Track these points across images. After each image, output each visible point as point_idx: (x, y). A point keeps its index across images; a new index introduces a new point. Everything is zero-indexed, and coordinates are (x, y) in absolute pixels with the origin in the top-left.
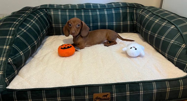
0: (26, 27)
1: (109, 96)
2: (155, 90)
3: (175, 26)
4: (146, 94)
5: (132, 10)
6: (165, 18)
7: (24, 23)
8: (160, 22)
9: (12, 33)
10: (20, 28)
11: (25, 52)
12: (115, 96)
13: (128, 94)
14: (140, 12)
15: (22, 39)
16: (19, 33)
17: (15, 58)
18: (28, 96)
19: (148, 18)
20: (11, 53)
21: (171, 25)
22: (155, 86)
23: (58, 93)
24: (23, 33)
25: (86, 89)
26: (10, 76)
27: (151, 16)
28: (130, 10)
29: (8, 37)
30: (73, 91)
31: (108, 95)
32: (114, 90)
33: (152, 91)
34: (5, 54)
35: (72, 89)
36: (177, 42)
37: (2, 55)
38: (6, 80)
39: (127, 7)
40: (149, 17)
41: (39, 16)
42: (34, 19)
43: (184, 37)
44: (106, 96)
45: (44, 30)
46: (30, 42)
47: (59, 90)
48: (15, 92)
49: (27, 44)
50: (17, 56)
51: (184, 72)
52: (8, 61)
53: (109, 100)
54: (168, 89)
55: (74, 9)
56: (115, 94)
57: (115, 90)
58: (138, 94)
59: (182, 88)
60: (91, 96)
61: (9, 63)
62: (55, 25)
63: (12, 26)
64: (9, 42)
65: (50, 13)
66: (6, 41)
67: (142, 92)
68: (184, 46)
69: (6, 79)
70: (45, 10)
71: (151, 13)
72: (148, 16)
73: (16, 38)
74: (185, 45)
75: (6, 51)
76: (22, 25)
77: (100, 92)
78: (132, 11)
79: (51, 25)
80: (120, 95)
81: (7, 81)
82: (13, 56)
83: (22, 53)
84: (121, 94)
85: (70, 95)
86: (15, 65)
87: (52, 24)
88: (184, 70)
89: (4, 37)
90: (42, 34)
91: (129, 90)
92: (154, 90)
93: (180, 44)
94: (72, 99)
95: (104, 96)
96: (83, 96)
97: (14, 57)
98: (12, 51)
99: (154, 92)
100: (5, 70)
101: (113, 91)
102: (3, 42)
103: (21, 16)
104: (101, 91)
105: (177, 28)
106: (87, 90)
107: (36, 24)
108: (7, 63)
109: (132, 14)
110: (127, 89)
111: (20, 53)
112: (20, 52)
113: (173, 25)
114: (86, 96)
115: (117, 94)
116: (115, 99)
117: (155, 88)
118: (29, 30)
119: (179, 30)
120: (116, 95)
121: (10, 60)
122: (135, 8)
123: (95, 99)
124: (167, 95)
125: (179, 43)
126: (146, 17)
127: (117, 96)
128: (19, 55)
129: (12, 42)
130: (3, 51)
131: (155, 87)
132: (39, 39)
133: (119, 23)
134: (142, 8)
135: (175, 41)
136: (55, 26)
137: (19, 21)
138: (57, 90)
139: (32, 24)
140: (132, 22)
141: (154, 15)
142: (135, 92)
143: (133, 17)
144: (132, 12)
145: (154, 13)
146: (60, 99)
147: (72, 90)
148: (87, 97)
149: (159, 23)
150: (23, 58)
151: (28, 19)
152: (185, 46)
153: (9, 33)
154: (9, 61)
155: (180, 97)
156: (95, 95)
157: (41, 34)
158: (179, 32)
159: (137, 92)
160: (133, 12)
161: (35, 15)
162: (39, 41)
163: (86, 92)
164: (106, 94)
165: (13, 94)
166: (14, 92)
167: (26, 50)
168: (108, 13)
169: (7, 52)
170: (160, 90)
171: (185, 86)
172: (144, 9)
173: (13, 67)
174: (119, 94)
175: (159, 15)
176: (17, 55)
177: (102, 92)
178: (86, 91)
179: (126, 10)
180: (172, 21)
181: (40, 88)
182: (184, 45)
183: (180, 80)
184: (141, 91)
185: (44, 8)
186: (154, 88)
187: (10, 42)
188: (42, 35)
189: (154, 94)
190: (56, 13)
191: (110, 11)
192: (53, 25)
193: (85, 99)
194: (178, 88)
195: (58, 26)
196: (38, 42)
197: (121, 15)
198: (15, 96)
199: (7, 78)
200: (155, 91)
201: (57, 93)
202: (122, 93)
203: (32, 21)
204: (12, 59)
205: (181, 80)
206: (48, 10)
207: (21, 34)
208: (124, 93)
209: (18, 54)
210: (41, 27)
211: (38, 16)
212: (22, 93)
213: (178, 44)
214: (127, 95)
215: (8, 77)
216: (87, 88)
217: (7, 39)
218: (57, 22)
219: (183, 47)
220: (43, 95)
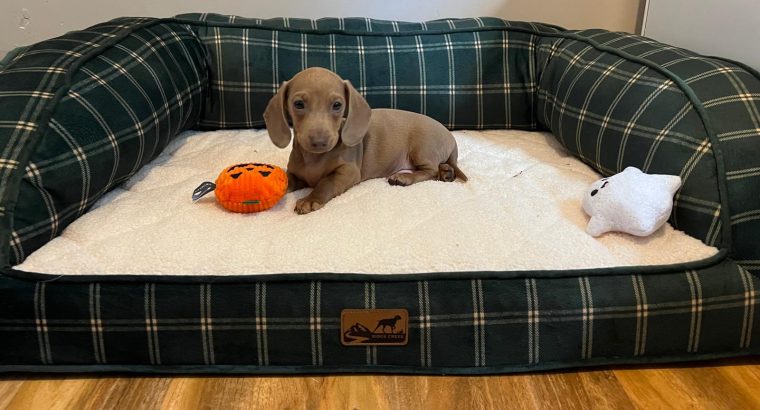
0: (110, 70)
1: (402, 326)
2: (588, 307)
3: (676, 82)
4: (553, 322)
5: (520, 42)
6: (639, 57)
7: (105, 59)
8: (621, 72)
9: (53, 83)
10: (84, 70)
11: (93, 153)
12: (428, 325)
13: (479, 319)
14: (552, 49)
15: (85, 103)
16: (79, 84)
17: (52, 168)
18: (91, 303)
19: (578, 65)
20: (40, 150)
21: (658, 80)
22: (586, 294)
23: (206, 298)
24: (93, 86)
25: (315, 293)
26: (31, 228)
27: (587, 58)
28: (514, 41)
29: (36, 94)
30: (264, 297)
31: (398, 318)
32: (424, 299)
33: (578, 311)
34: (18, 150)
35: (258, 286)
36: (678, 134)
37: (7, 150)
38: (14, 238)
39: (502, 30)
40: (582, 61)
41: (163, 44)
42: (142, 48)
43: (705, 116)
44: (392, 322)
45: (179, 97)
46: (119, 121)
47: (209, 287)
48: (43, 286)
49: (103, 124)
50: (62, 161)
51: (709, 245)
52: (26, 172)
53: (403, 340)
54: (643, 309)
55: (299, 32)
56: (428, 318)
57: (427, 303)
58: (521, 321)
59: (697, 305)
60: (331, 320)
61: (27, 181)
62: (224, 86)
63: (59, 61)
64: (39, 108)
65: (208, 38)
66: (28, 107)
67: (534, 317)
68: (705, 146)
69: (15, 234)
70: (188, 27)
71: (589, 48)
72: (577, 57)
73: (64, 99)
74: (709, 145)
75: (23, 139)
76: (93, 61)
77: (367, 306)
78: (520, 47)
79: (211, 84)
80: (447, 324)
81: (16, 245)
82: (47, 158)
83: (80, 155)
84: (451, 320)
85: (251, 312)
86: (50, 190)
87: (215, 82)
88: (708, 238)
89: (25, 93)
90: (170, 107)
91: (481, 303)
92: (585, 311)
93: (689, 142)
94: (258, 327)
95: (384, 323)
96: (301, 320)
97: (50, 165)
98: (44, 141)
99: (585, 318)
100: (12, 202)
101: (421, 302)
102: (16, 109)
103: (98, 38)
104: (370, 303)
105: (679, 86)
106: (319, 294)
107: (146, 65)
108: (20, 179)
109: (519, 56)
110: (475, 299)
111: (75, 152)
112: (76, 148)
113: (667, 77)
114: (312, 320)
115: (435, 317)
116: (429, 340)
117: (587, 301)
118: (120, 83)
119: (687, 96)
120: (431, 321)
121: (33, 171)
122: (534, 34)
123: (348, 335)
124: (638, 335)
125: (688, 138)
126: (573, 62)
127: (435, 325)
128: (67, 159)
129: (47, 108)
130: (13, 139)
131: (587, 297)
132: (157, 121)
133: (469, 87)
134: (559, 36)
135: (671, 133)
136: (227, 89)
137: (84, 51)
138: (202, 287)
139: (133, 65)
140: (519, 85)
141: (602, 51)
142: (507, 314)
143: (523, 67)
144: (522, 49)
145: (601, 46)
146: (212, 324)
147: (257, 292)
148: (315, 323)
149: (616, 76)
150: (86, 175)
151: (119, 46)
152: (711, 148)
153: (43, 81)
154: (30, 174)
155: (696, 346)
156: (349, 318)
157: (166, 105)
158: (689, 99)
159: (517, 314)
160: (525, 47)
161: (149, 38)
162: (154, 128)
163: (312, 303)
164: (390, 314)
165: (34, 292)
166: (37, 285)
167: (99, 147)
168: (427, 50)
169: (28, 142)
170: (610, 309)
171: (712, 299)
172: (567, 38)
173: (42, 200)
174: (443, 317)
175: (619, 50)
176: (63, 157)
177: (376, 304)
178: (312, 297)
179: (498, 41)
180: (663, 67)
181: (137, 274)
182: (704, 143)
183: (688, 274)
184: (533, 310)
185: (187, 23)
186: (584, 299)
187: (43, 110)
188: (168, 112)
189: (585, 326)
190: (231, 39)
191: (437, 44)
192: (217, 85)
193: (309, 331)
194: (683, 303)
195: (237, 90)
196: (149, 128)
197: (479, 57)
198: (39, 299)
199: (16, 230)
200: (588, 314)
201: (202, 298)
202: (455, 316)
203: (134, 55)
204: (43, 170)
205: (692, 275)
206: (201, 30)
207: (88, 89)
208: (462, 316)
209: (67, 154)
210: (165, 80)
211: (158, 42)
212: (69, 289)
213: (683, 143)
214: (476, 323)
215: (21, 231)
216: (319, 287)
217: (32, 101)
218: (234, 74)
219: (701, 151)
220: (147, 301)
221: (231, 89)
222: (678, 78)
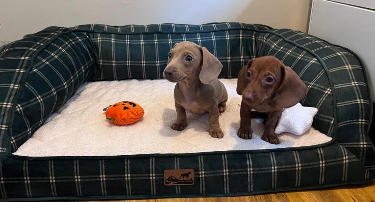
0: (50, 57)
1: (191, 176)
2: (274, 166)
3: (318, 59)
4: (259, 173)
5: (249, 35)
6: (303, 46)
7: (47, 51)
8: (294, 53)
9: (25, 65)
10: (39, 57)
11: (46, 98)
12: (203, 176)
13: (226, 172)
14: (263, 39)
15: (41, 74)
16: (37, 65)
17: (28, 106)
18: (50, 169)
19: (275, 48)
20: (22, 97)
21: (311, 58)
22: (273, 160)
23: (102, 166)
24: (44, 65)
26: (20, 135)
27: (280, 45)
28: (245, 35)
29: (17, 70)
30: (129, 165)
31: (190, 173)
32: (201, 164)
33: (270, 168)
34: (12, 98)
35: (126, 160)
36: (318, 85)
37: (7, 98)
38: (12, 140)
39: (239, 29)
40: (277, 46)
41: (73, 43)
42: (64, 45)
43: (329, 77)
44: (187, 175)
45: (83, 68)
46: (56, 82)
47: (103, 161)
48: (27, 162)
49: (50, 84)
50: (32, 102)
51: (329, 136)
52: (16, 109)
53: (192, 183)
54: (299, 166)
55: (139, 34)
56: (203, 172)
57: (203, 166)
58: (244, 173)
59: (322, 164)
60: (159, 175)
61: (17, 113)
62: (102, 62)
63: (26, 53)
64: (20, 77)
65: (95, 39)
66: (15, 77)
67: (250, 171)
68: (328, 91)
69: (13, 138)
70: (85, 34)
71: (281, 40)
72: (275, 44)
73: (31, 72)
74: (331, 90)
75: (14, 93)
76: (42, 53)
77: (176, 168)
78: (248, 38)
79: (96, 61)
80: (212, 175)
81: (14, 143)
82: (26, 101)
83: (40, 99)
84: (214, 173)
85: (123, 172)
86: (28, 117)
87: (98, 60)
88: (328, 133)
89: (11, 70)
90: (78, 73)
91: (227, 165)
92: (273, 168)
93: (322, 89)
94: (126, 179)
95: (183, 175)
96: (146, 175)
97: (27, 104)
98: (23, 93)
99: (273, 171)
100: (11, 123)
101: (200, 166)
102: (9, 79)
103: (42, 40)
104: (177, 167)
105: (320, 62)
106: (154, 163)
107: (66, 53)
108: (14, 112)
109: (247, 42)
110: (224, 163)
111: (38, 98)
112: (38, 96)
113: (315, 57)
114: (151, 175)
115: (206, 172)
116: (204, 182)
117: (274, 164)
118: (55, 63)
119: (322, 66)
120: (205, 174)
121: (19, 108)
122: (255, 31)
123: (167, 181)
124: (297, 177)
125: (322, 87)
126: (273, 47)
127: (206, 176)
128: (34, 101)
129: (24, 77)
130: (9, 93)
131: (274, 162)
132: (73, 81)
133: (224, 58)
134: (267, 32)
135: (315, 84)
136: (104, 64)
137: (37, 47)
138: (100, 161)
139: (60, 53)
140: (248, 57)
141: (287, 42)
142: (239, 170)
143: (250, 47)
144: (249, 39)
145: (287, 39)
146: (105, 178)
147: (126, 163)
148: (152, 176)
149: (292, 55)
150: (43, 108)
151: (53, 44)
152: (331, 92)
153: (20, 64)
154: (18, 110)
155: (323, 181)
156: (167, 174)
157: (77, 72)
158: (323, 68)
159: (242, 170)
160: (250, 38)
161: (67, 40)
162: (72, 84)
163: (151, 167)
164: (186, 171)
165: (23, 165)
166: (24, 162)
167: (48, 95)
168: (203, 40)
169: (16, 94)
170: (284, 167)
171: (329, 160)
172: (271, 33)
173: (24, 121)
174: (210, 172)
175: (294, 42)
176: (32, 100)
177: (180, 167)
178: (151, 165)
179: (237, 35)
180: (313, 52)
181: (70, 155)
182: (328, 89)
183: (318, 150)
184: (250, 168)
185: (84, 31)
186: (272, 163)
187: (22, 78)
188: (78, 76)
189: (273, 175)
190: (106, 39)
191: (208, 38)
192: (99, 62)
193: (150, 180)
194: (316, 163)
195: (109, 64)
196: (70, 84)
197: (228, 44)
198: (26, 168)
199: (13, 136)
200: (274, 169)
201: (100, 166)
202: (215, 171)
203: (60, 48)
204: (24, 107)
205: (320, 150)
206: (91, 35)
207: (41, 67)
208: (218, 171)
209: (34, 99)
210: (76, 60)
211: (71, 42)
212: (39, 164)
213: (320, 89)
214: (225, 174)
215: (16, 136)
216: (154, 160)
217: (16, 74)
218: (107, 56)
219: (327, 93)
220: (75, 168)
221: (106, 64)
222: (319, 57)
